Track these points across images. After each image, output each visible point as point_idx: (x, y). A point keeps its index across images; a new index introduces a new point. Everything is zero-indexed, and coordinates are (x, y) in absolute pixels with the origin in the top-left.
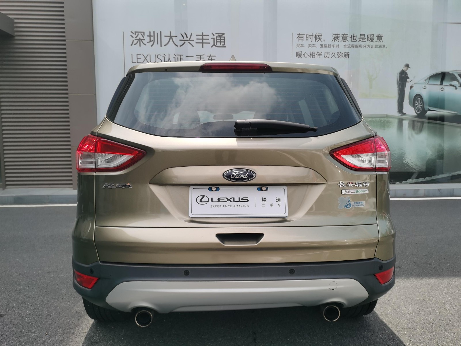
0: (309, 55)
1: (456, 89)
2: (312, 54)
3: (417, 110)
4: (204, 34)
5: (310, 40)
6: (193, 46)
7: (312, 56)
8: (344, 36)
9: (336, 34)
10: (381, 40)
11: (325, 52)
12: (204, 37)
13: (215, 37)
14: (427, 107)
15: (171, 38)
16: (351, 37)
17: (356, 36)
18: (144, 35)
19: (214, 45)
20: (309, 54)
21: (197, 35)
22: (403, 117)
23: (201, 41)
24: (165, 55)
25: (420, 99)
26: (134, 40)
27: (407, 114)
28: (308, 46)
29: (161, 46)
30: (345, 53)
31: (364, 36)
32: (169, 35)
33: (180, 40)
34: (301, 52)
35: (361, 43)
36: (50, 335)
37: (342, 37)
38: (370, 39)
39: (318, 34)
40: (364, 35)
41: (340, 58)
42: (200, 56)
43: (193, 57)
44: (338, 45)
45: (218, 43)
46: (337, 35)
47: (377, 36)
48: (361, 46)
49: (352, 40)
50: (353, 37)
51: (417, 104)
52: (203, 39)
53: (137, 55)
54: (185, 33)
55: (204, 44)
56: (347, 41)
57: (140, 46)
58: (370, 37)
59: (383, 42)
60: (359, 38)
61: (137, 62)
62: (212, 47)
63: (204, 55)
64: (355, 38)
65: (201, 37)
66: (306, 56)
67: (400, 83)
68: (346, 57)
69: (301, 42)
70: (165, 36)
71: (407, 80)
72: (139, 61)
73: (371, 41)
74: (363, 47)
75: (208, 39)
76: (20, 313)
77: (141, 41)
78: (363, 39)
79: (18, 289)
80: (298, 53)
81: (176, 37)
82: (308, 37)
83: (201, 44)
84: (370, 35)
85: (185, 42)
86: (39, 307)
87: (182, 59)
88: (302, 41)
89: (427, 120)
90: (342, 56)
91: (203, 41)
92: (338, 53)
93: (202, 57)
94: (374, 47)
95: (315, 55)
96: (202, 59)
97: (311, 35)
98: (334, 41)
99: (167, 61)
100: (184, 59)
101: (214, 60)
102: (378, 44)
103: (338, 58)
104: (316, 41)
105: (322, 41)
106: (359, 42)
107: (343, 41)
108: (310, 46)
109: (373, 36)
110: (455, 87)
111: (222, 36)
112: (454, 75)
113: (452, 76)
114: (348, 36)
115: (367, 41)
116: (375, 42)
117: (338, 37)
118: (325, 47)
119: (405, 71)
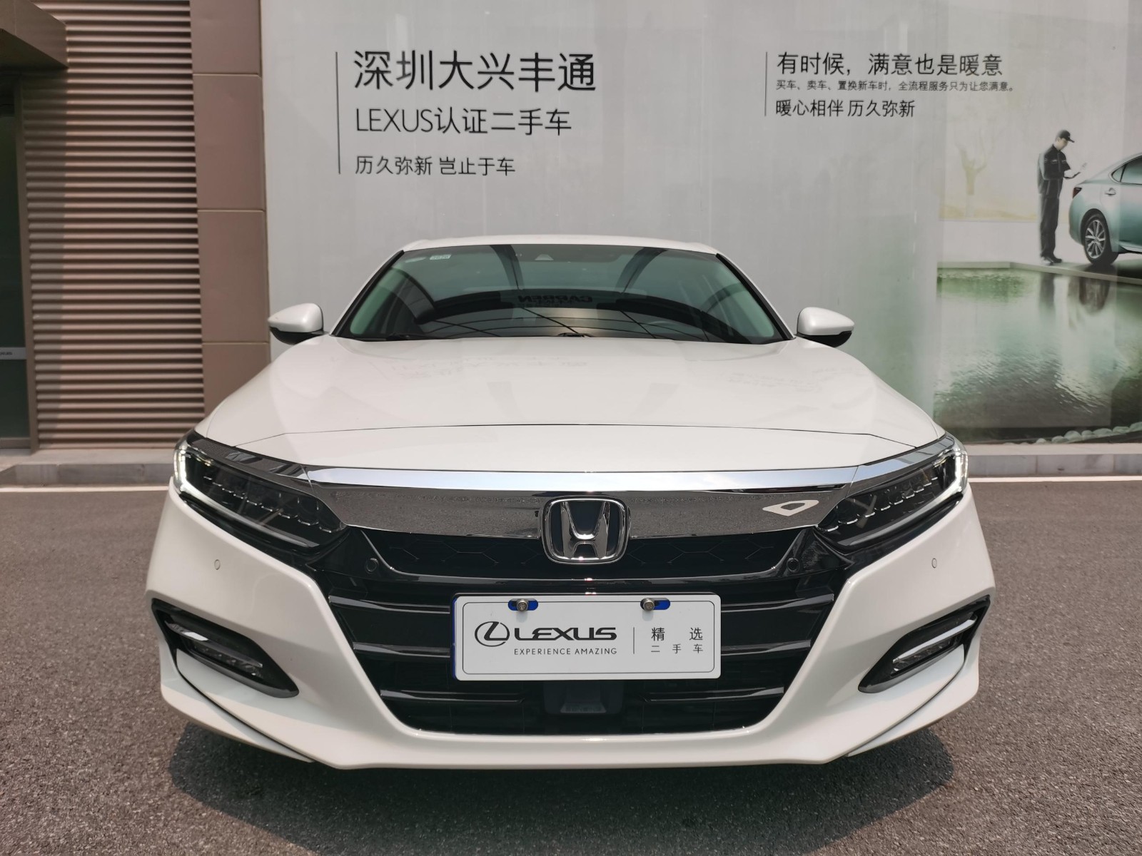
0: (810, 109)
2: (816, 106)
3: (1090, 250)
4: (540, 57)
5: (812, 70)
6: (512, 88)
7: (816, 112)
8: (899, 59)
9: (879, 55)
10: (995, 71)
11: (851, 102)
12: (541, 65)
13: (568, 64)
14: (1115, 243)
15: (456, 68)
16: (919, 62)
17: (931, 60)
18: (388, 59)
19: (565, 84)
20: (810, 107)
21: (522, 60)
22: (1055, 268)
23: (532, 74)
24: (441, 111)
25: (1098, 221)
26: (363, 72)
27: (1065, 259)
28: (807, 84)
29: (431, 88)
30: (904, 104)
31: (951, 61)
32: (452, 59)
33: (480, 73)
34: (788, 102)
35: (943, 77)
36: (125, 773)
37: (894, 62)
38: (967, 67)
39: (834, 54)
40: (953, 56)
41: (888, 115)
42: (531, 112)
43: (512, 114)
44: (886, 83)
45: (575, 79)
46: (882, 58)
47: (986, 59)
48: (943, 84)
49: (922, 70)
50: (924, 62)
51: (1091, 235)
52: (537, 70)
53: (371, 110)
54: (492, 55)
55: (540, 83)
56: (908, 73)
57: (378, 87)
58: (967, 63)
59: (1001, 74)
60: (939, 65)
61: (371, 129)
62: (560, 88)
63: (539, 109)
64: (928, 64)
65: (532, 65)
66: (801, 112)
67: (1045, 181)
68: (905, 114)
69: (788, 75)
70: (442, 63)
71: (1063, 174)
72: (375, 125)
73: (969, 72)
74: (949, 88)
75: (550, 70)
76: (50, 720)
77: (380, 75)
78: (949, 67)
79: (49, 665)
80: (782, 104)
81: (470, 63)
82: (807, 63)
83: (534, 82)
84: (968, 57)
85: (491, 79)
86: (102, 705)
87: (484, 120)
88: (792, 73)
89: (1114, 278)
90: (894, 111)
91: (537, 75)
92: (886, 103)
93: (534, 114)
94: (977, 88)
95: (824, 110)
96: (534, 121)
97: (816, 56)
98: (875, 73)
99: (447, 126)
100: (490, 121)
101: (566, 122)
102: (989, 79)
103: (885, 115)
104: (828, 72)
105: (842, 73)
106: (938, 74)
107: (896, 73)
108: (812, 86)
109: (975, 60)
111: (587, 61)
114: (911, 60)
115: (961, 72)
116: (980, 75)
117: (883, 63)
118: (851, 88)
119: (1058, 149)
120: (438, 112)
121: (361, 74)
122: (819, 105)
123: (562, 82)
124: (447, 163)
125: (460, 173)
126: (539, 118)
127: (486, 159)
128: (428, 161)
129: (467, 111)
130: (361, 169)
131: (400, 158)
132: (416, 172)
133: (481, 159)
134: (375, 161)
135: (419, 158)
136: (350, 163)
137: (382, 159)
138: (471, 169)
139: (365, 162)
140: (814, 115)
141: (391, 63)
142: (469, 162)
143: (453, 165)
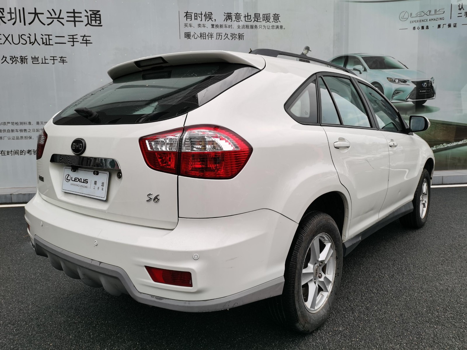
1: (360, 73)
2: (202, 35)
4: (75, 11)
5: (199, 19)
6: (63, 25)
7: (202, 38)
8: (237, 15)
9: (228, 13)
10: (277, 21)
11: (217, 33)
12: (76, 15)
13: (89, 15)
15: (36, 16)
16: (245, 17)
17: (251, 16)
18: (3, 11)
19: (88, 23)
20: (199, 35)
21: (67, 12)
23: (72, 19)
24: (30, 35)
28: (197, 26)
29: (25, 25)
30: (240, 35)
31: (259, 16)
32: (34, 12)
33: (48, 18)
34: (189, 33)
35: (256, 23)
37: (235, 16)
38: (265, 19)
39: (208, 12)
40: (259, 14)
41: (234, 39)
42: (73, 36)
43: (64, 37)
44: (231, 26)
45: (92, 21)
46: (229, 14)
47: (274, 15)
48: (256, 26)
49: (247, 20)
50: (247, 16)
52: (74, 17)
54: (53, 10)
55: (76, 23)
56: (241, 21)
58: (265, 17)
59: (280, 22)
60: (254, 18)
62: (86, 25)
63: (77, 35)
64: (249, 17)
65: (72, 15)
66: (195, 38)
68: (240, 39)
70: (29, 13)
73: (267, 21)
74: (258, 28)
75: (81, 17)
78: (258, 19)
80: (187, 34)
81: (43, 14)
82: (197, 16)
83: (73, 23)
84: (266, 14)
85: (53, 21)
87: (51, 40)
88: (190, 20)
90: (236, 37)
91: (75, 19)
92: (232, 34)
93: (74, 37)
94: (270, 28)
95: (206, 37)
96: (75, 40)
97: (201, 13)
98: (227, 21)
99: (34, 42)
100: (54, 40)
101: (90, 41)
102: (275, 24)
103: (232, 40)
104: (206, 20)
105: (213, 21)
106: (254, 22)
107: (236, 21)
108: (200, 26)
109: (269, 16)
110: (360, 71)
111: (98, 14)
112: (358, 59)
113: (356, 60)
114: (242, 16)
115: (263, 21)
116: (271, 22)
117: (230, 17)
118: (216, 27)
119: (305, 54)
120: (29, 36)
122: (203, 35)
123: (87, 23)
124: (35, 59)
125: (41, 63)
126: (77, 38)
127: (54, 57)
128: (26, 58)
129: (43, 35)
131: (12, 56)
132: (20, 63)
133: (51, 57)
135: (21, 56)
137: (4, 57)
138: (47, 61)
140: (201, 39)
141: (5, 14)
142: (46, 59)
143: (38, 59)
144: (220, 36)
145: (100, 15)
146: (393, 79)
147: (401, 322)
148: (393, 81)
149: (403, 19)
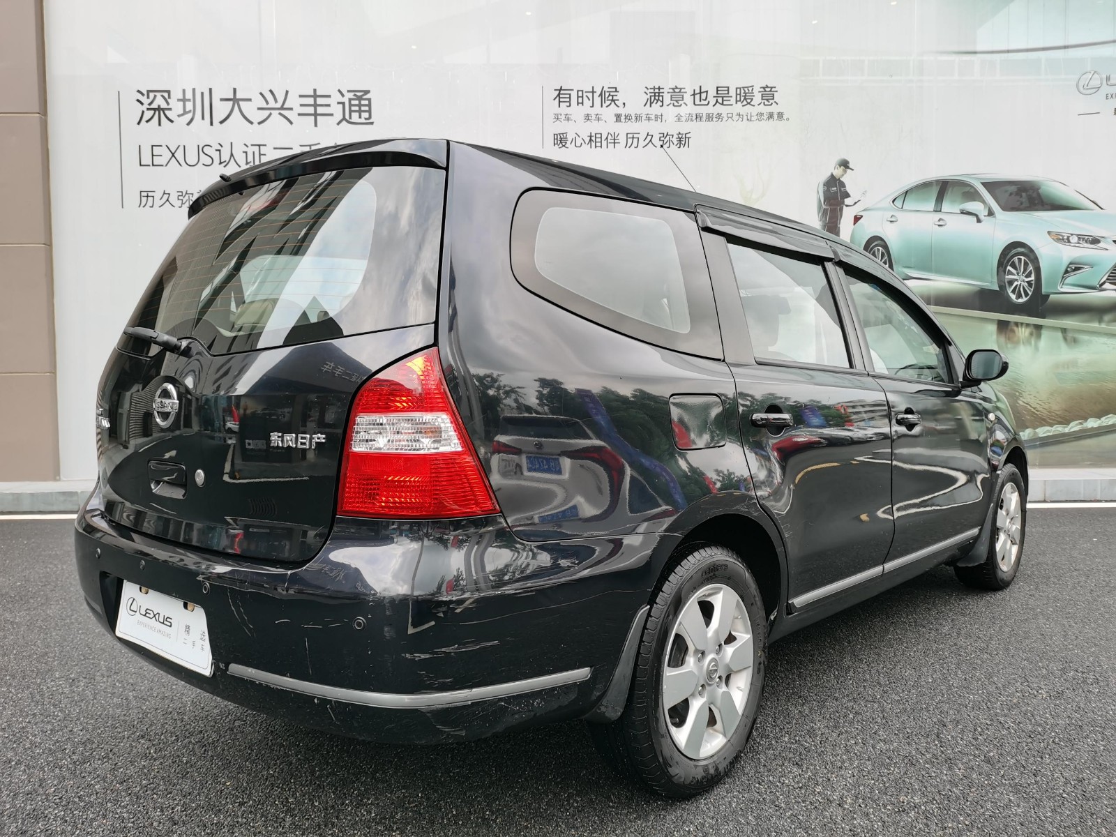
0: (587, 143)
1: (979, 221)
2: (593, 138)
4: (318, 93)
5: (587, 103)
6: (291, 123)
7: (593, 144)
8: (675, 92)
9: (654, 88)
10: (771, 101)
11: (627, 134)
12: (319, 101)
13: (346, 100)
14: (899, 270)
15: (236, 105)
16: (694, 95)
17: (707, 92)
18: (169, 97)
19: (344, 119)
20: (587, 140)
21: (301, 96)
23: (311, 110)
24: (222, 146)
25: (880, 247)
26: (145, 110)
28: (583, 118)
29: (212, 124)
30: (680, 136)
31: (727, 92)
32: (232, 97)
33: (259, 109)
34: (565, 135)
35: (719, 109)
37: (670, 94)
38: (742, 98)
39: (609, 88)
40: (728, 87)
41: (666, 146)
42: (310, 146)
43: (291, 149)
44: (662, 115)
45: (353, 114)
46: (657, 91)
47: (762, 90)
48: (719, 116)
49: (697, 102)
50: (700, 94)
52: (315, 105)
53: (152, 146)
54: (271, 91)
55: (318, 117)
56: (683, 105)
57: (160, 125)
58: (742, 94)
59: (777, 104)
60: (714, 97)
61: (153, 165)
62: (338, 124)
63: (319, 144)
64: (704, 96)
65: (311, 101)
66: (578, 144)
67: (825, 211)
68: (682, 146)
69: (564, 109)
70: (222, 100)
71: (843, 203)
72: (157, 160)
73: (745, 103)
74: (725, 118)
75: (329, 105)
77: (162, 112)
78: (725, 99)
80: (559, 137)
81: (250, 100)
82: (582, 97)
83: (313, 117)
84: (743, 88)
85: (270, 114)
87: (265, 155)
88: (568, 106)
90: (671, 143)
91: (315, 110)
92: (662, 135)
93: (314, 148)
94: (753, 119)
95: (601, 142)
97: (591, 90)
98: (651, 106)
99: (227, 161)
100: (270, 155)
102: (762, 109)
103: (662, 147)
104: (604, 105)
105: (617, 106)
106: (714, 106)
107: (672, 105)
108: (588, 119)
109: (750, 91)
110: (977, 216)
111: (365, 97)
112: (972, 187)
113: (967, 189)
114: (686, 92)
115: (736, 103)
116: (756, 105)
117: (659, 96)
118: (627, 120)
119: (837, 177)
120: (219, 148)
121: (143, 112)
122: (596, 138)
123: (341, 117)
129: (247, 146)
130: (143, 204)
131: (182, 192)
134: (158, 195)
136: (132, 198)
137: (164, 193)
139: (147, 196)
140: (591, 147)
141: (172, 101)
144: (635, 140)
145: (369, 100)
146: (1064, 234)
147: (1078, 796)
148: (1063, 239)
149: (1086, 90)
